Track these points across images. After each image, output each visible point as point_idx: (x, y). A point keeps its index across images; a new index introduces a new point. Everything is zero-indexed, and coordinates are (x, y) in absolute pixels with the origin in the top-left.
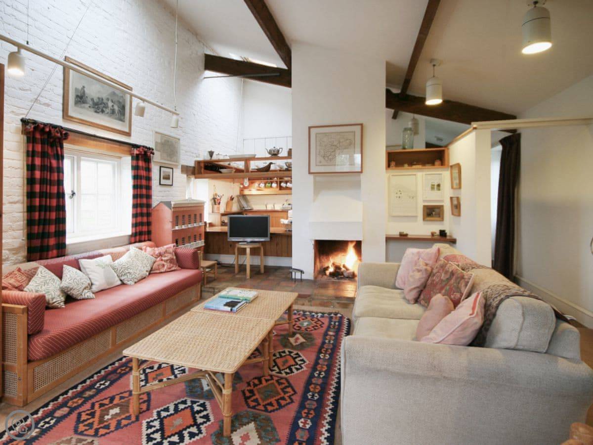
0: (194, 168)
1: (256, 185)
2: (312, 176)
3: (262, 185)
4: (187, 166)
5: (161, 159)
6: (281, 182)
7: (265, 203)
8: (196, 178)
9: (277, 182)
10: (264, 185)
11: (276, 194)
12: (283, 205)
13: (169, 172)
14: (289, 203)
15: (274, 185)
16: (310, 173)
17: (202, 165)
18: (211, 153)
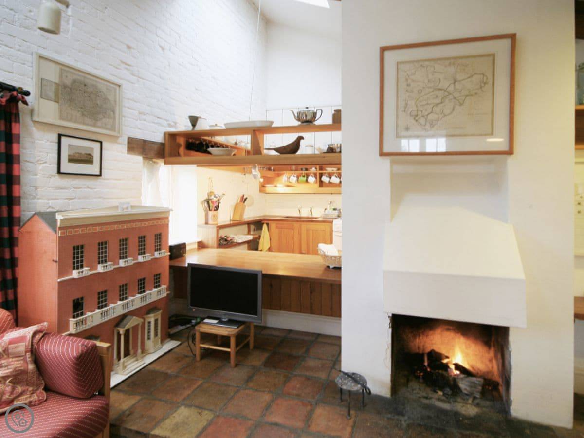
0: (163, 145)
1: (284, 178)
2: (387, 161)
3: (293, 179)
4: (144, 141)
5: (61, 118)
6: (321, 175)
7: (299, 206)
8: (165, 164)
9: (315, 175)
10: (295, 179)
11: (315, 194)
12: (326, 209)
13: (92, 149)
14: (335, 207)
15: (311, 179)
16: (382, 154)
17: (182, 141)
18: (194, 120)
